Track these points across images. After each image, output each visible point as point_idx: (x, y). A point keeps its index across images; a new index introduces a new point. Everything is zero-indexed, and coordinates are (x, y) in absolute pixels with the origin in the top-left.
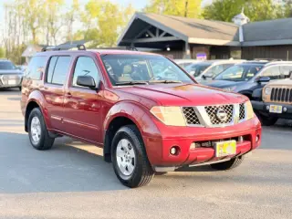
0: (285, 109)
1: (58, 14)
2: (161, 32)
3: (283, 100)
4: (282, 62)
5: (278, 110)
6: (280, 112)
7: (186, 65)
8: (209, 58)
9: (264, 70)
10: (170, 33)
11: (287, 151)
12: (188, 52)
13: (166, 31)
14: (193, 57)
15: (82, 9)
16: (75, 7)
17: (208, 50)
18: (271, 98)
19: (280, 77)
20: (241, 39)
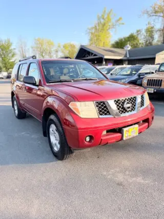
0: (155, 90)
1: (52, 50)
2: (92, 54)
3: (154, 85)
4: (150, 65)
5: (151, 91)
6: (153, 92)
7: (103, 68)
8: (114, 65)
9: (142, 69)
10: (96, 54)
11: (161, 117)
12: (104, 63)
13: (94, 53)
14: (106, 65)
15: (62, 47)
16: (59, 46)
17: (113, 61)
18: (147, 85)
19: (149, 73)
20: (128, 56)
